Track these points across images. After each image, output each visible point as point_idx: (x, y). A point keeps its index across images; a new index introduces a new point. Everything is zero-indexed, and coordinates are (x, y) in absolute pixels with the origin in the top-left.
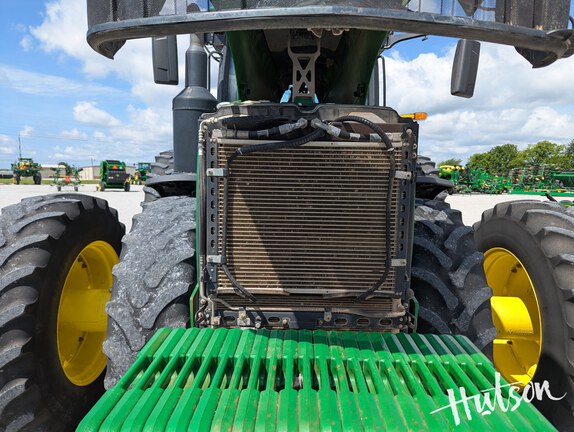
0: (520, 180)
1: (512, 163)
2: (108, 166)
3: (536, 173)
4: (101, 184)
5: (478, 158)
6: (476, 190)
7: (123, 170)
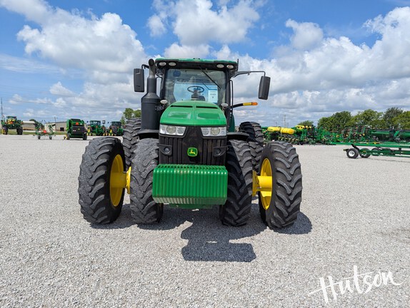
0: (348, 136)
1: (348, 124)
2: (73, 123)
3: (359, 131)
4: (67, 135)
5: (324, 120)
6: (319, 142)
7: (83, 125)
